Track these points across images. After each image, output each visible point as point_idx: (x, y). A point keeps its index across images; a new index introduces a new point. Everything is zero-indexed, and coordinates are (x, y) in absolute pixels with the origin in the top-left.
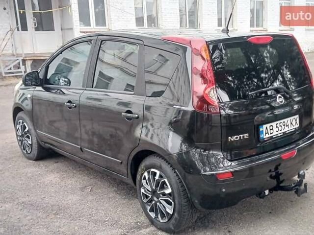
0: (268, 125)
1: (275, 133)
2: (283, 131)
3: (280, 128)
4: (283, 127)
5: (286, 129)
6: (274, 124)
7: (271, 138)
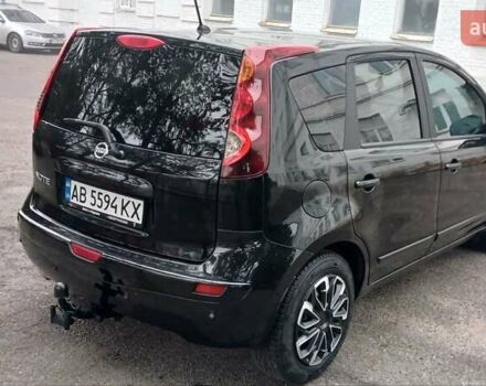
0: (79, 185)
1: (87, 204)
2: (102, 210)
3: (99, 202)
4: (105, 204)
5: (110, 211)
6: (89, 188)
7: (80, 208)
